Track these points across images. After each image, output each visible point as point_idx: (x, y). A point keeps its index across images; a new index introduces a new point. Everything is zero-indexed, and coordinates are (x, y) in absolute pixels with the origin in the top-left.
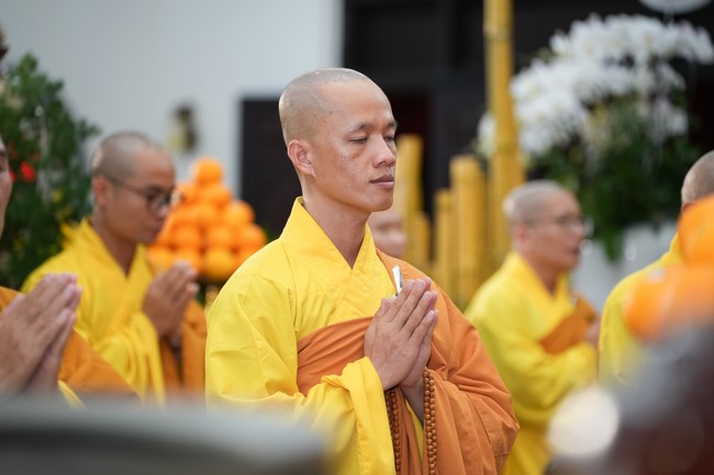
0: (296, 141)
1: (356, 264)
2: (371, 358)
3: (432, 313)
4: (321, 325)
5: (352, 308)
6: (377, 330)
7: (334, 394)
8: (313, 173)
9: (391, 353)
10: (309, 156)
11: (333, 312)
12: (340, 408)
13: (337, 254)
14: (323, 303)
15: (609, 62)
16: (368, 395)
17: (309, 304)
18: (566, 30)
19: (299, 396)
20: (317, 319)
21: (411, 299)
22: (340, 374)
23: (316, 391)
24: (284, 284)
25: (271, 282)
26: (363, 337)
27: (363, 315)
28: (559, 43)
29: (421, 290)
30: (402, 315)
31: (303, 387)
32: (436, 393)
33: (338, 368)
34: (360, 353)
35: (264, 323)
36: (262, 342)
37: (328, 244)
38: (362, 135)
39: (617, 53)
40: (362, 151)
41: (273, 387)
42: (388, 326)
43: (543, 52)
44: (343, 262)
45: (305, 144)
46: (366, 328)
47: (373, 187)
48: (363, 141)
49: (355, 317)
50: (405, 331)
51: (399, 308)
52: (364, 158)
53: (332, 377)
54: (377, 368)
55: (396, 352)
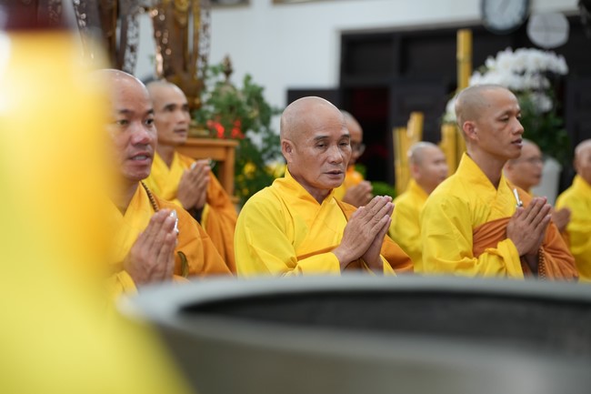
0: (468, 122)
1: (499, 188)
2: (512, 239)
3: (548, 216)
4: (484, 222)
5: (499, 212)
6: (515, 225)
7: (493, 258)
8: (477, 138)
9: (524, 237)
10: (476, 130)
11: (490, 214)
12: (497, 266)
13: (489, 183)
14: (484, 210)
15: (515, 73)
16: (513, 258)
17: (477, 211)
18: (495, 56)
19: (475, 260)
20: (482, 219)
21: (536, 208)
22: (496, 248)
23: (483, 256)
24: (465, 199)
25: (458, 198)
26: (505, 228)
27: (504, 216)
28: (490, 63)
29: (541, 203)
30: (530, 216)
31: (476, 254)
32: (545, 261)
33: (494, 244)
34: (505, 237)
35: (456, 220)
36: (456, 231)
37: (484, 177)
38: (507, 117)
39: (519, 69)
40: (506, 126)
41: (464, 255)
42: (522, 223)
43: (482, 68)
44: (493, 187)
45: (473, 123)
46: (507, 223)
47: (512, 145)
48: (506, 120)
49: (501, 217)
50: (532, 225)
51: (528, 214)
52: (507, 130)
53: (491, 249)
54: (516, 244)
55: (526, 237)
